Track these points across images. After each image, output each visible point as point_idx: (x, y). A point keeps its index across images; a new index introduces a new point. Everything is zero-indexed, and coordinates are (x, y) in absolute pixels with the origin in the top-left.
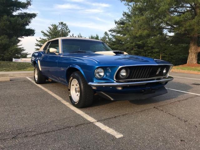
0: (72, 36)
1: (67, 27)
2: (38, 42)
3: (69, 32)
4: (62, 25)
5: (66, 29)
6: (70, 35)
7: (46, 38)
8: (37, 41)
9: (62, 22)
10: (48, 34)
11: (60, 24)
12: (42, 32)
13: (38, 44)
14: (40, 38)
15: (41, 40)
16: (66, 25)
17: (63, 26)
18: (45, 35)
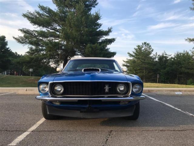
0: (155, 54)
1: (150, 46)
2: (125, 63)
3: (152, 51)
4: (145, 45)
5: (149, 48)
6: (153, 53)
7: (132, 58)
8: (124, 61)
9: (145, 42)
10: (134, 54)
11: (143, 44)
12: (129, 53)
13: (125, 65)
14: (127, 59)
15: (128, 60)
16: (149, 44)
17: (147, 46)
18: (131, 55)
